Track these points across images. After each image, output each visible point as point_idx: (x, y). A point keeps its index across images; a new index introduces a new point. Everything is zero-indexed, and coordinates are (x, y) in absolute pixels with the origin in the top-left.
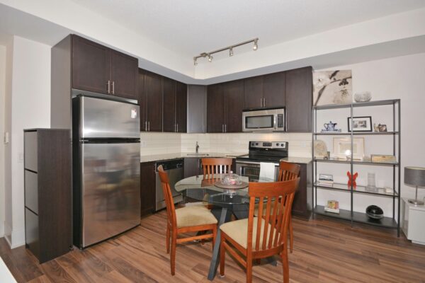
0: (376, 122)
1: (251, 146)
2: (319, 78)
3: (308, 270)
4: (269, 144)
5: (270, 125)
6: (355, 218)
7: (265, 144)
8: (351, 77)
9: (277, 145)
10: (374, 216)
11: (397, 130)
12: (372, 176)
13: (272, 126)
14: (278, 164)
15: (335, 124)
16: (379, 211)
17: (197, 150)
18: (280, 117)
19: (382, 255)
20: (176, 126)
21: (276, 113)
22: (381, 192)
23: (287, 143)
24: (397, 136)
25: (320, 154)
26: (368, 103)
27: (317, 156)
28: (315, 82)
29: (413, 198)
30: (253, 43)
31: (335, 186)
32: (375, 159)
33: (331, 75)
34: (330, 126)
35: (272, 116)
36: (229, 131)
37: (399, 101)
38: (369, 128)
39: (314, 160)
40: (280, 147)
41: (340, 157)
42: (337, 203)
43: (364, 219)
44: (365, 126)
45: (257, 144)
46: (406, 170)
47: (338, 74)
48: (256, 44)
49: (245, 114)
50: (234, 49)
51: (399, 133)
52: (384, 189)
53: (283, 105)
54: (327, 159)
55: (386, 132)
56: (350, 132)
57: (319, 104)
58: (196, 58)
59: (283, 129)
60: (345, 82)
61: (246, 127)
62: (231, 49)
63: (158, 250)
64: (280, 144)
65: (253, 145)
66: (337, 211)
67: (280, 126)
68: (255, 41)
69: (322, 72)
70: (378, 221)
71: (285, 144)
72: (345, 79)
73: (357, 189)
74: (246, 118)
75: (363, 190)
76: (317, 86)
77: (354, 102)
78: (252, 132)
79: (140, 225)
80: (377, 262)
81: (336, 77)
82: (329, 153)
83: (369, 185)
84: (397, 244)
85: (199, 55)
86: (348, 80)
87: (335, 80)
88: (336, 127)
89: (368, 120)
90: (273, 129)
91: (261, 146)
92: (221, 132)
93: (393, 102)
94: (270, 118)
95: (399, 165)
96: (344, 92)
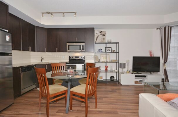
0: (113, 49)
1: (70, 58)
2: (97, 33)
3: (100, 99)
4: (78, 57)
5: (79, 49)
6: (108, 81)
7: (76, 57)
8: (106, 34)
9: (81, 57)
10: (112, 79)
11: (118, 52)
12: (111, 67)
13: (80, 49)
14: (83, 65)
15: (101, 50)
16: (114, 77)
17: (42, 61)
18: (83, 46)
19: (116, 90)
20: (30, 48)
21: (82, 44)
22: (114, 71)
23: (85, 57)
24: (118, 54)
25: (97, 60)
26: (111, 43)
27: (96, 61)
28: (95, 34)
29: (122, 72)
30: (74, 13)
31: (101, 71)
32: (113, 61)
33: (100, 32)
34: (100, 50)
35: (80, 46)
36: (60, 51)
37: (118, 43)
38: (111, 51)
39: (95, 62)
40: (82, 58)
41: (103, 61)
42: (102, 77)
43: (110, 81)
44: (110, 50)
45: (73, 57)
46: (120, 63)
47: (102, 32)
48: (75, 14)
49: (68, 44)
50: (65, 14)
51: (119, 53)
52: (115, 70)
53: (84, 41)
54: (99, 62)
55: (115, 53)
56: (106, 53)
57: (97, 42)
58: (43, 13)
59: (84, 51)
60: (104, 35)
61: (69, 50)
62: (63, 14)
63: (33, 111)
64: (82, 57)
65: (71, 57)
66: (102, 80)
67: (83, 49)
68: (75, 13)
69: (97, 31)
70: (113, 80)
71: (84, 57)
72: (104, 34)
73: (108, 71)
74: (69, 46)
75: (109, 71)
76: (96, 35)
77: (107, 42)
78: (71, 52)
79: (13, 103)
80: (116, 92)
81: (102, 33)
82: (99, 60)
83: (111, 70)
84: (119, 86)
85: (46, 12)
86: (105, 35)
87: (101, 34)
88: (102, 51)
89: (111, 48)
90: (80, 51)
91: (74, 58)
92: (56, 52)
93: (117, 43)
94: (79, 46)
95: (118, 62)
96: (104, 39)
